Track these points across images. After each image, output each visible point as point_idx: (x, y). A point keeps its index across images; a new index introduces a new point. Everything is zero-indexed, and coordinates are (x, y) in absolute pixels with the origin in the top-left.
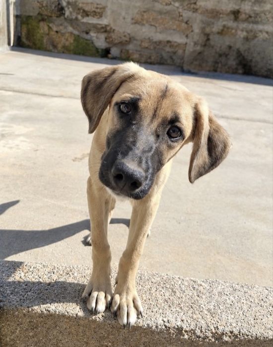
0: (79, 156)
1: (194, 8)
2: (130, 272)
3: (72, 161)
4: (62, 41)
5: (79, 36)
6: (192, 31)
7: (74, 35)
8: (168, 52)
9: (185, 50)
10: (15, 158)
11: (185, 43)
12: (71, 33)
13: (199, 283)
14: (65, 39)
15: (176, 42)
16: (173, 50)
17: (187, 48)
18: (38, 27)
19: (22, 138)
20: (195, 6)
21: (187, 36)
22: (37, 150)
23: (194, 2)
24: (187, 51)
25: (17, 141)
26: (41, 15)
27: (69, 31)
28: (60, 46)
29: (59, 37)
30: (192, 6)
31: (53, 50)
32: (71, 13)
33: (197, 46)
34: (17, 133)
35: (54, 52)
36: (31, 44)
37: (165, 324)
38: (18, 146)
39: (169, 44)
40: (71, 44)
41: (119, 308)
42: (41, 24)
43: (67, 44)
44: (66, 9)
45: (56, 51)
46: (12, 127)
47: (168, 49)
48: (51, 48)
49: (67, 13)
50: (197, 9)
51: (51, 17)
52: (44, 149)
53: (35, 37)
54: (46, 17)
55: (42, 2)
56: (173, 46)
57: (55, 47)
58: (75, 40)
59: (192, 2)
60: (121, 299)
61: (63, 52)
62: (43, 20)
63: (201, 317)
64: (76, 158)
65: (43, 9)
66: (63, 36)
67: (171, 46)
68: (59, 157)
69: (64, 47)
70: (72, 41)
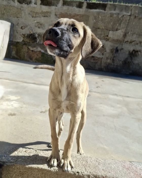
0: (44, 111)
1: (106, 39)
2: (69, 150)
3: (40, 113)
4: (35, 56)
5: (44, 53)
6: (106, 51)
7: (42, 53)
8: (92, 63)
9: (101, 62)
10: (11, 110)
11: (101, 58)
12: (40, 51)
13: (99, 159)
14: (36, 55)
15: (97, 57)
16: (95, 61)
17: (103, 60)
18: (22, 48)
19: (14, 102)
20: (107, 38)
21: (103, 54)
22: (22, 107)
23: (107, 35)
24: (102, 62)
25: (12, 103)
26: (24, 41)
27: (39, 50)
28: (34, 58)
29: (34, 54)
30: (106, 37)
31: (30, 61)
32: (40, 40)
33: (108, 60)
34: (12, 99)
35: (30, 62)
36: (18, 58)
37: (82, 173)
38: (12, 105)
39: (93, 58)
40: (40, 57)
41: (64, 164)
42: (24, 46)
43: (38, 57)
44: (38, 38)
45: (32, 61)
46: (9, 96)
47: (92, 61)
48: (29, 59)
49: (38, 40)
50: (108, 39)
51: (29, 42)
52: (26, 107)
53: (20, 54)
54: (27, 43)
55: (25, 34)
56: (95, 59)
57: (31, 59)
58: (42, 55)
59: (106, 35)
60: (64, 161)
61: (35, 62)
62: (25, 44)
63: (99, 172)
64: (42, 112)
65: (25, 38)
66: (35, 53)
67: (94, 60)
68: (34, 111)
69: (36, 59)
70: (40, 56)
